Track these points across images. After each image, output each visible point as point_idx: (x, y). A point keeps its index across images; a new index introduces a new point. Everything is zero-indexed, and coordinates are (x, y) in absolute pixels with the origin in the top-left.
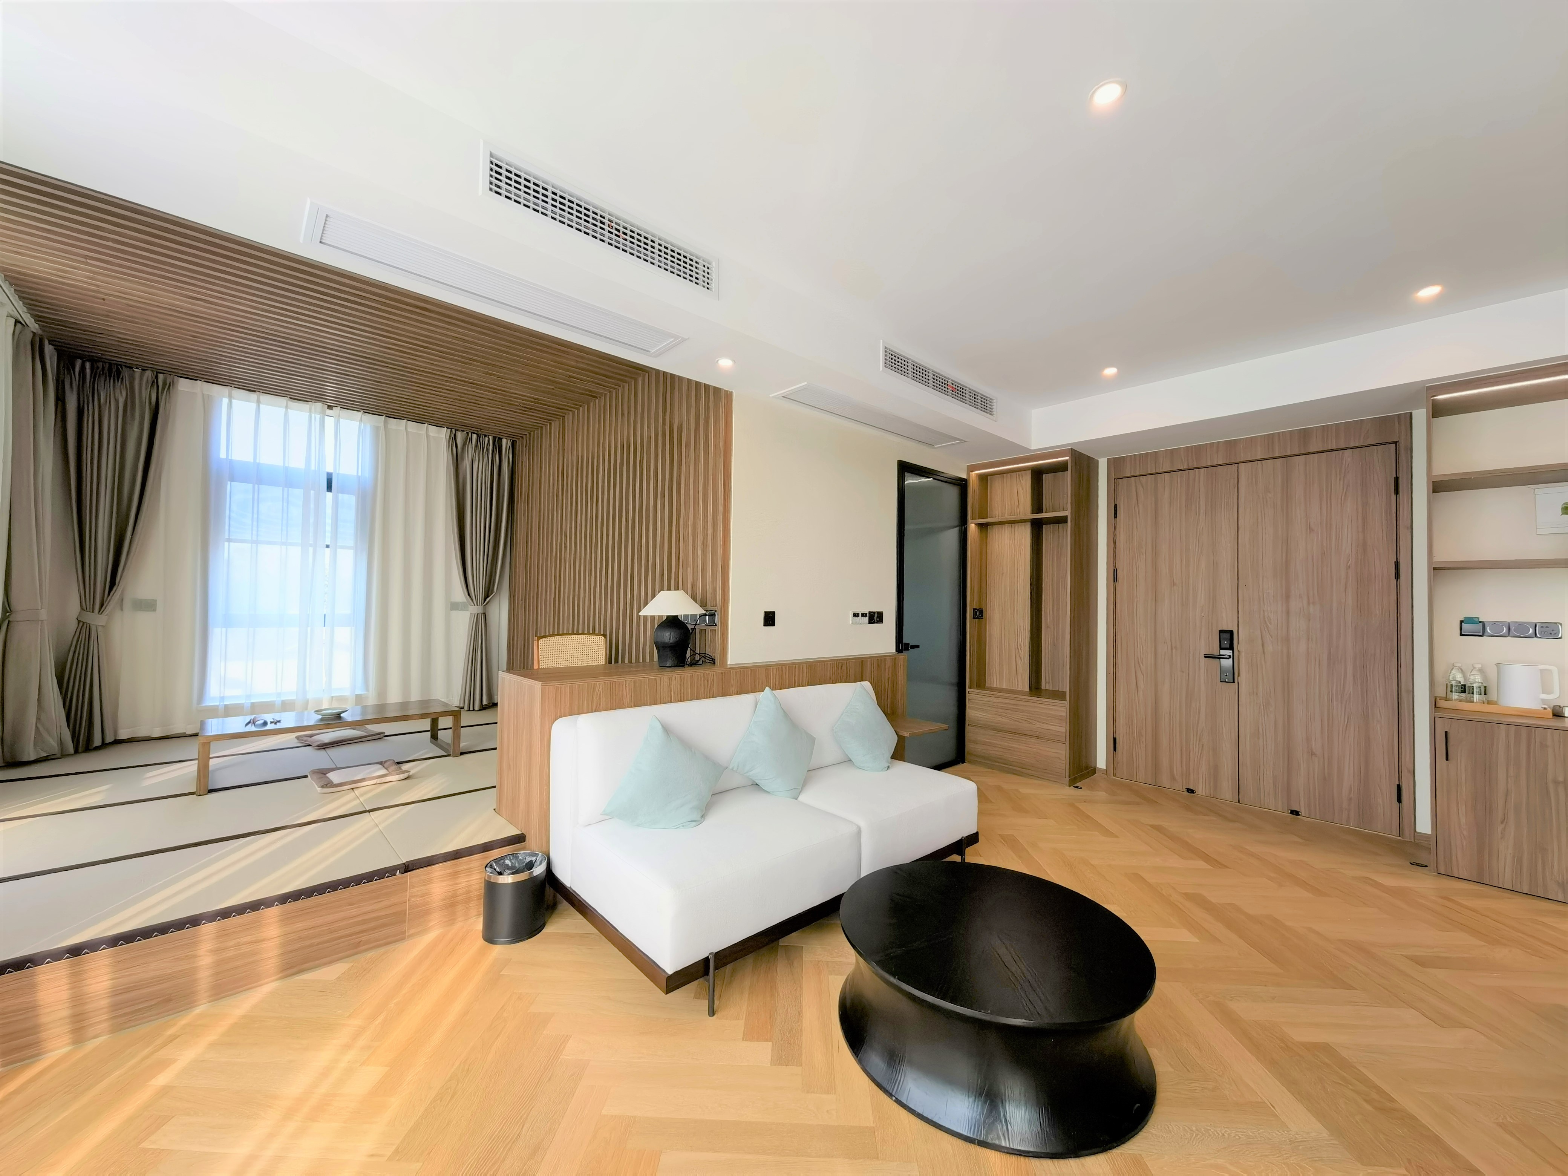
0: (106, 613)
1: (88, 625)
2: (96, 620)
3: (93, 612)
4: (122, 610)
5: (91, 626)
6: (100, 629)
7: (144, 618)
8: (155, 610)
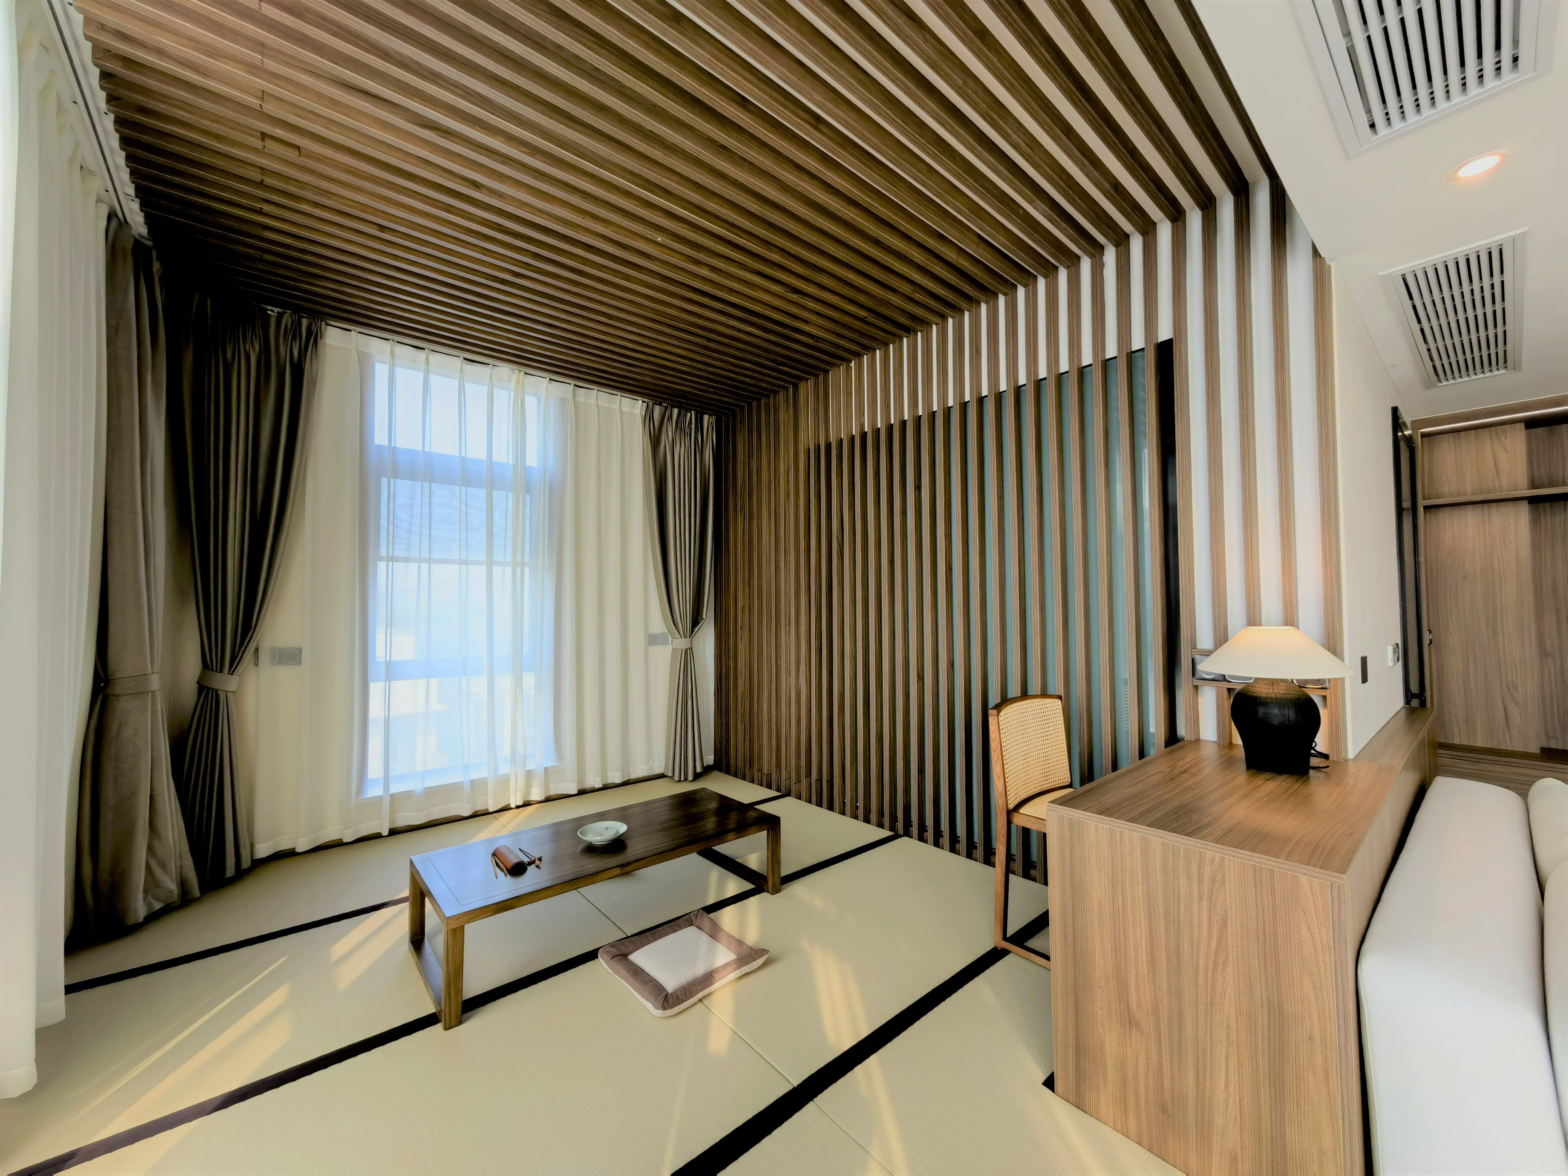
0: (238, 672)
1: (214, 691)
2: (226, 683)
3: (221, 671)
4: (257, 665)
5: (219, 692)
6: (230, 695)
7: (286, 674)
8: (300, 663)
